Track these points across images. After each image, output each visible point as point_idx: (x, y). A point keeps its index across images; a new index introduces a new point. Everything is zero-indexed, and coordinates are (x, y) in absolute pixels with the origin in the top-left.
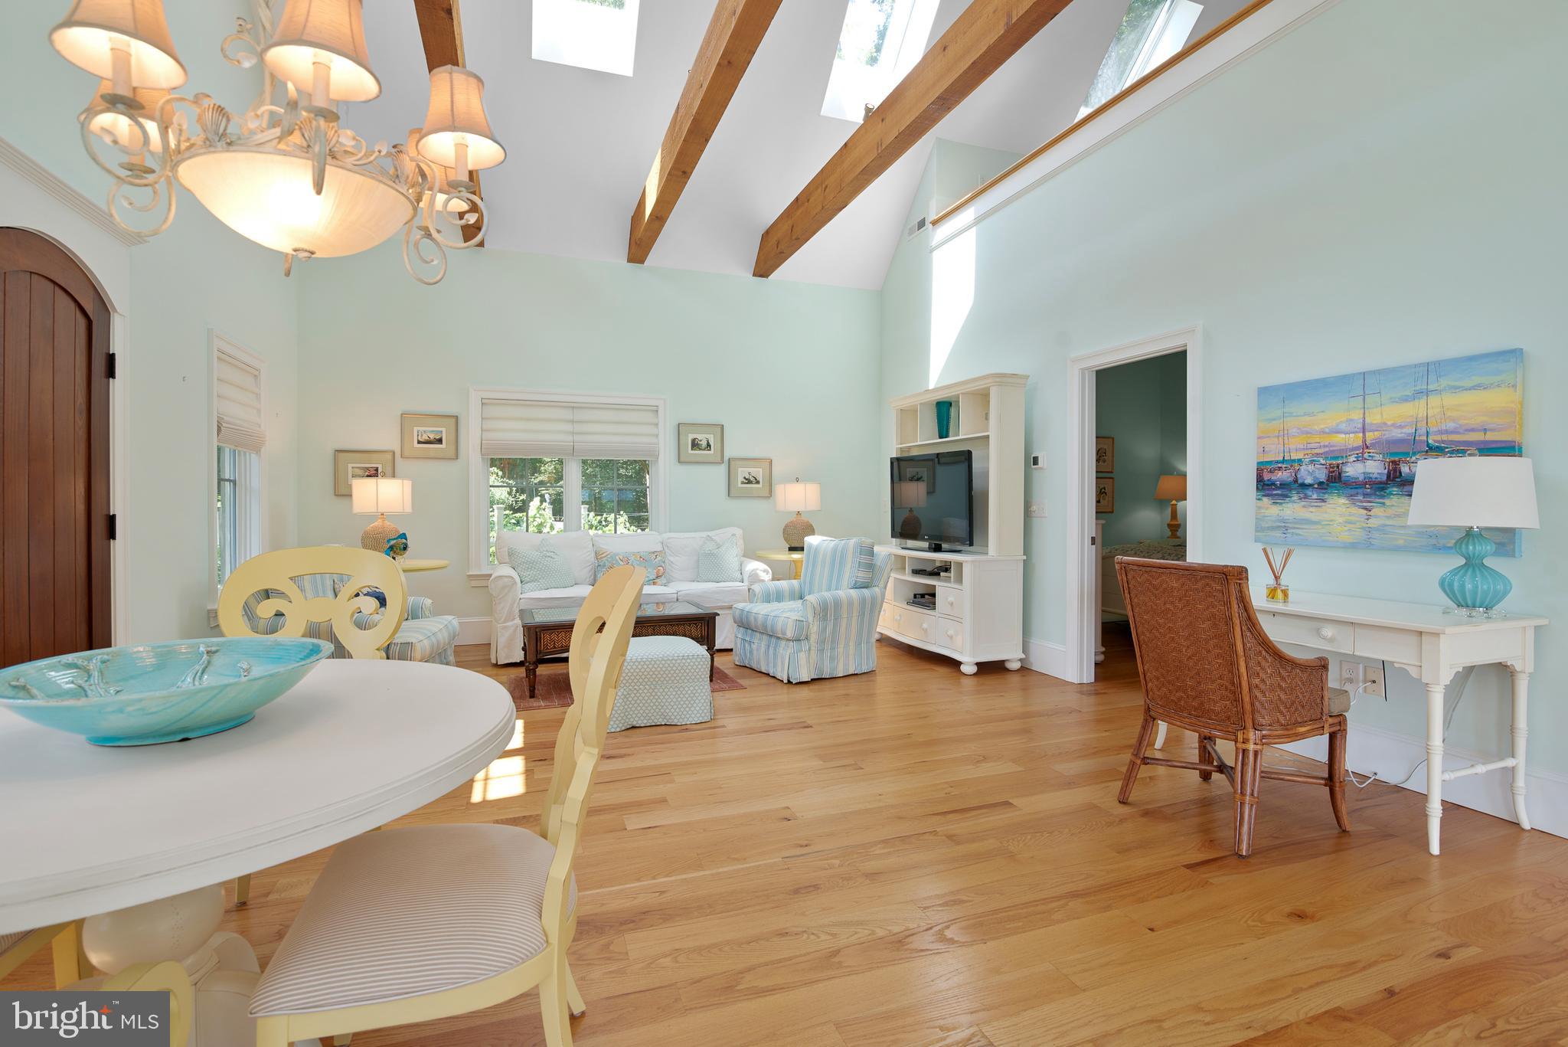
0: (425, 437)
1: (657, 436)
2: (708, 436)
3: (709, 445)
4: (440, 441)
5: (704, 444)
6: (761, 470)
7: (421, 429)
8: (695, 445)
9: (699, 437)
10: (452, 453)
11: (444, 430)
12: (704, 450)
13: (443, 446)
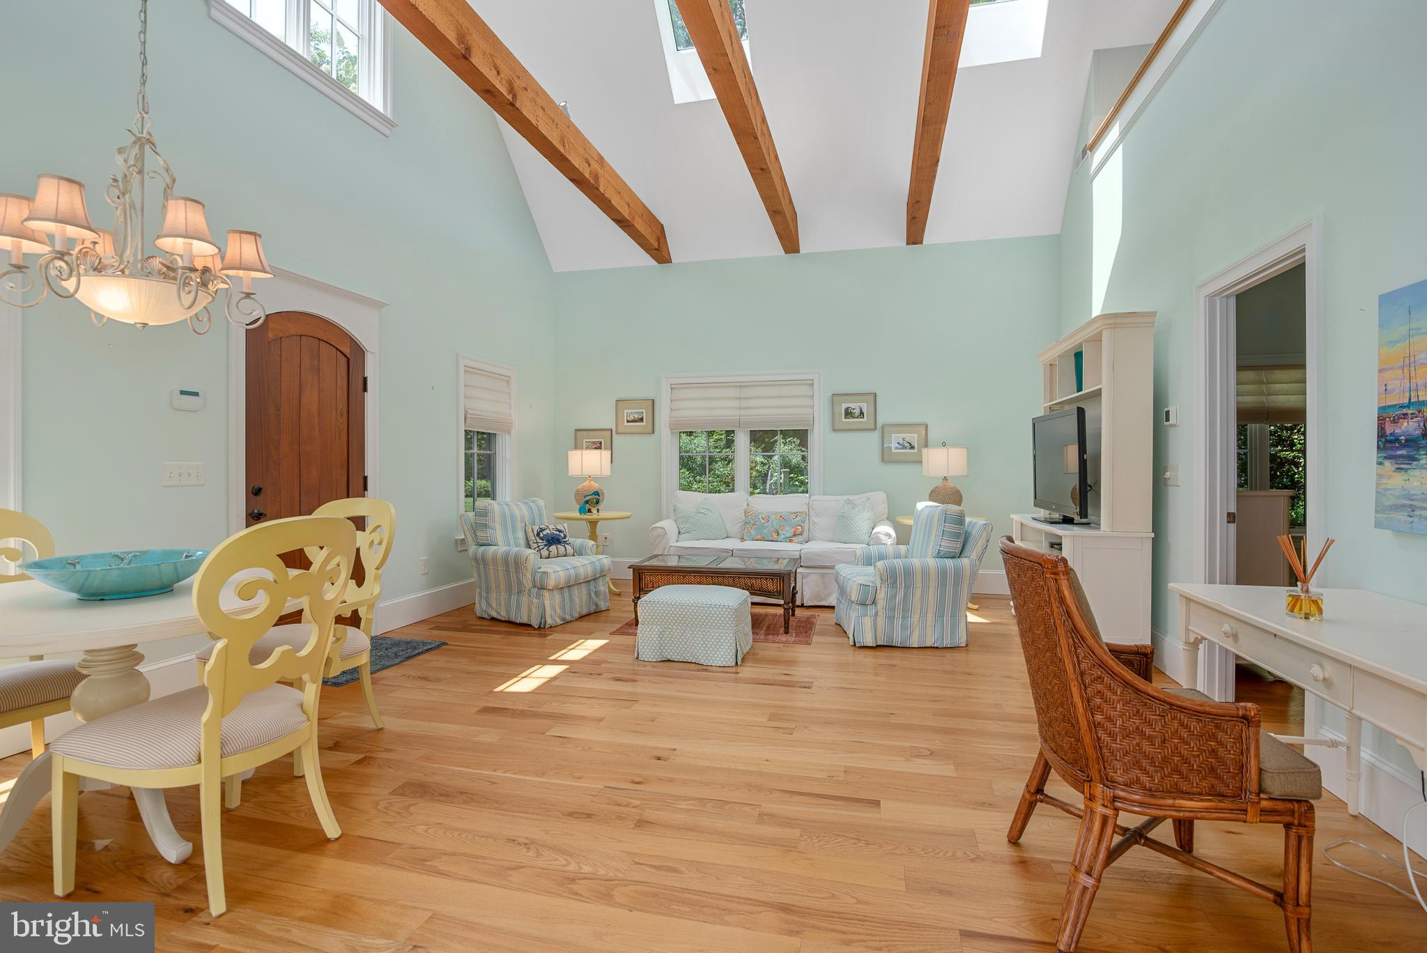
0: (632, 418)
1: (812, 407)
2: (860, 405)
3: (862, 413)
4: (641, 420)
5: (857, 412)
6: (916, 435)
7: (630, 411)
8: (848, 413)
9: (852, 405)
10: (650, 429)
11: (644, 411)
12: (857, 418)
13: (644, 423)
